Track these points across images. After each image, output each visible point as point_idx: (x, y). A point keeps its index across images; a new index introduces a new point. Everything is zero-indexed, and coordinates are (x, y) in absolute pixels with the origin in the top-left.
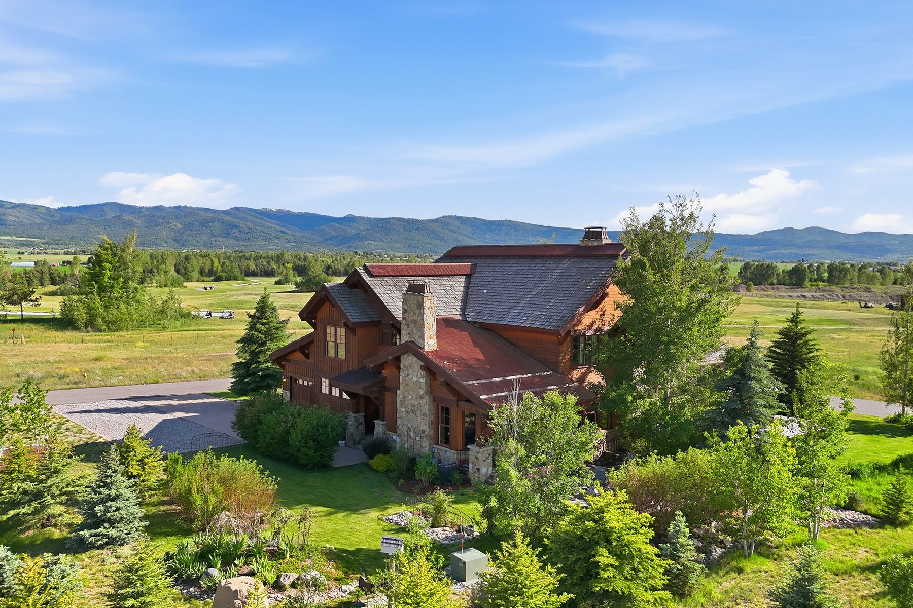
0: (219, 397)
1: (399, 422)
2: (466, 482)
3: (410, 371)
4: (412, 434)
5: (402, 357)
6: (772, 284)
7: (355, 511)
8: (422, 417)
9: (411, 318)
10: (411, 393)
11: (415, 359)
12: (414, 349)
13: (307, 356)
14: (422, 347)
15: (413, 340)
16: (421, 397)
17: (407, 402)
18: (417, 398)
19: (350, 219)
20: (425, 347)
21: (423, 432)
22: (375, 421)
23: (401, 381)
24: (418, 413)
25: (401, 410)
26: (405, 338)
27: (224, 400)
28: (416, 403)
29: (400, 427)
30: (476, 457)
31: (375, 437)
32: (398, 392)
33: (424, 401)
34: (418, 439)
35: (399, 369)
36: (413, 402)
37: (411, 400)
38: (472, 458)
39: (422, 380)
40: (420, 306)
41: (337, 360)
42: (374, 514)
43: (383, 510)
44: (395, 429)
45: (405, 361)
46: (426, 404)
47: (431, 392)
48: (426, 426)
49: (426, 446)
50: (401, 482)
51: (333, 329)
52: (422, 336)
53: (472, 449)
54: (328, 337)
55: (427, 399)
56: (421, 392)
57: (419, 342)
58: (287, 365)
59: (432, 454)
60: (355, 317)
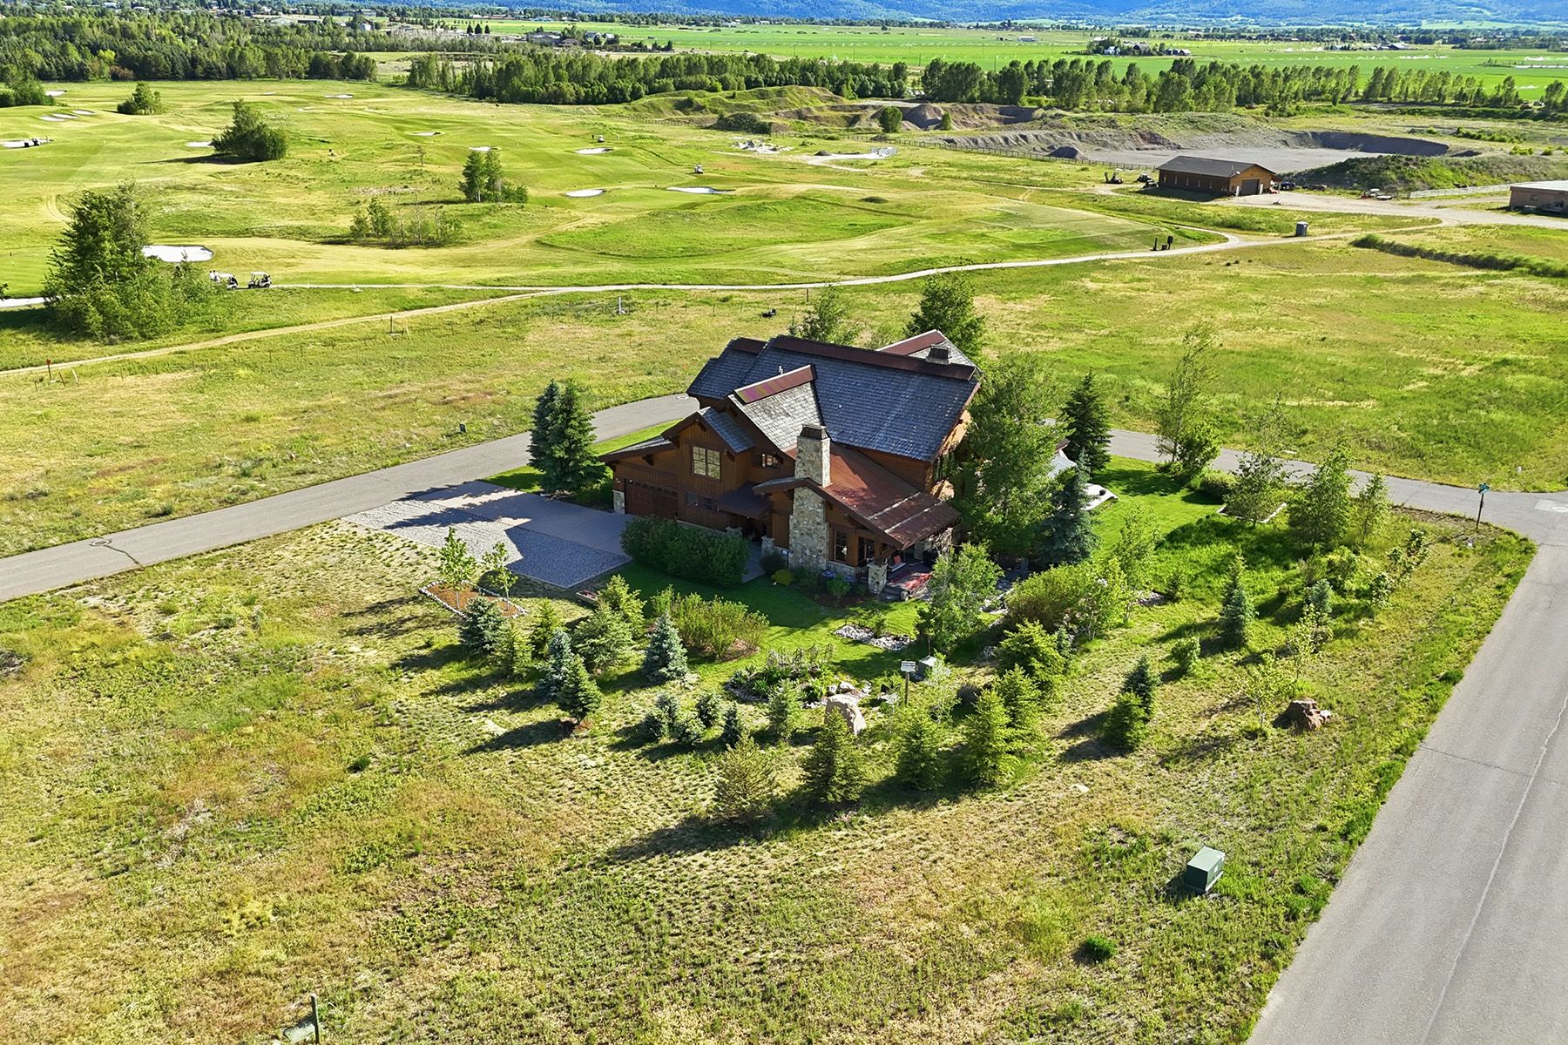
1: (792, 541)
2: (869, 594)
3: (805, 502)
4: (808, 552)
5: (796, 490)
6: (972, 100)
7: (806, 628)
8: (820, 540)
9: (807, 458)
10: (806, 519)
11: (811, 492)
12: (813, 486)
13: (651, 463)
14: (821, 484)
15: (809, 477)
16: (819, 524)
17: (801, 526)
18: (813, 525)
20: (823, 485)
21: (820, 551)
22: (762, 538)
23: (794, 508)
24: (815, 536)
25: (795, 533)
26: (799, 474)
27: (519, 493)
28: (813, 528)
29: (793, 545)
30: (876, 573)
31: (763, 552)
32: (791, 517)
33: (822, 527)
34: (814, 556)
35: (792, 498)
36: (808, 527)
38: (871, 574)
39: (819, 511)
40: (819, 450)
41: (706, 478)
42: (823, 630)
43: (826, 625)
44: (787, 546)
45: (799, 493)
46: (824, 530)
47: (826, 520)
48: (823, 547)
49: (823, 563)
50: (817, 597)
51: (703, 451)
52: (820, 475)
53: (872, 568)
54: (695, 457)
55: (825, 526)
56: (818, 520)
57: (817, 480)
58: (618, 467)
59: (828, 569)
60: (737, 448)
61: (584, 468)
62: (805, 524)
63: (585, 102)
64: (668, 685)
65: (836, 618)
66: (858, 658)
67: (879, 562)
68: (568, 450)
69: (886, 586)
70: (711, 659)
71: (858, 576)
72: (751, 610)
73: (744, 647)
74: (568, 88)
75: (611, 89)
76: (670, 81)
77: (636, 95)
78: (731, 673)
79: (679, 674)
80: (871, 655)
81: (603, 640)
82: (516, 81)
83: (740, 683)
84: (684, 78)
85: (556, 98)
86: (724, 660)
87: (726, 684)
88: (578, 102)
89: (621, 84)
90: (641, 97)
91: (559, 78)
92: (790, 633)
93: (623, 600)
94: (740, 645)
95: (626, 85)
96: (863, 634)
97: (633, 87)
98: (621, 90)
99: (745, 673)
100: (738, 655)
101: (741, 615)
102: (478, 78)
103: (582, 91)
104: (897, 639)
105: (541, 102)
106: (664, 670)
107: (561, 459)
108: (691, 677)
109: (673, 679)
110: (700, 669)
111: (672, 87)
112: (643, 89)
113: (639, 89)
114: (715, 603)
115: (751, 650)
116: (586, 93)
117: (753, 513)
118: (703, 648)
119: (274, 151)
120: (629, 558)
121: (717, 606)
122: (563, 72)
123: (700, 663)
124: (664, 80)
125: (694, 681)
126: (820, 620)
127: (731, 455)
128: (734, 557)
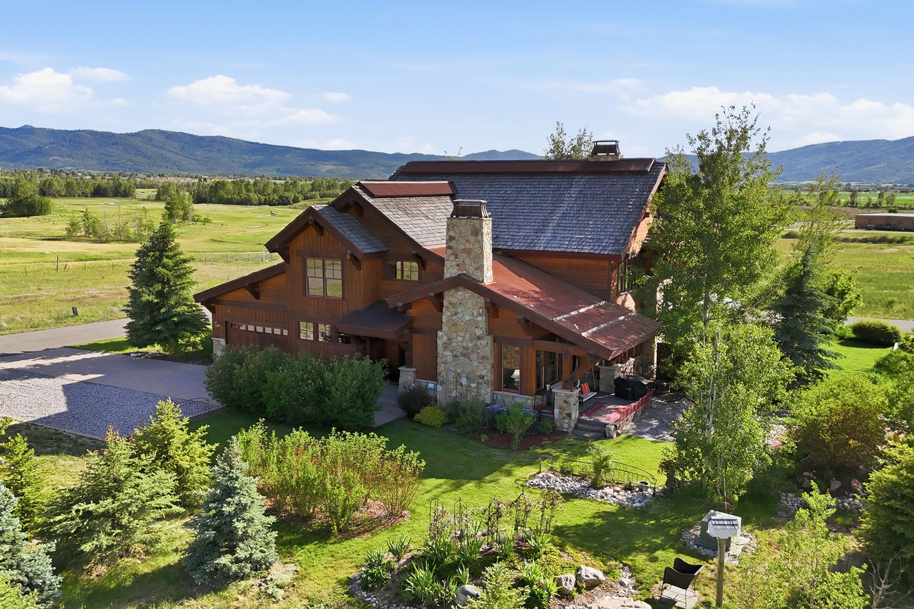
0: (97, 351)
1: (441, 368)
3: (460, 309)
4: (464, 381)
5: (446, 294)
8: (481, 361)
9: (461, 247)
10: (462, 334)
11: (468, 294)
13: (257, 296)
14: (481, 280)
15: (464, 272)
16: (479, 338)
17: (454, 344)
18: (471, 340)
19: (27, 131)
20: (485, 281)
21: (482, 377)
22: (399, 369)
23: (444, 320)
24: (474, 356)
25: (444, 355)
26: (450, 271)
27: (107, 354)
28: (470, 345)
29: (443, 373)
30: (565, 402)
31: (401, 387)
32: (440, 333)
33: (484, 342)
34: (473, 385)
35: (440, 307)
36: (465, 344)
37: (462, 342)
38: (558, 402)
39: (480, 319)
40: (477, 232)
41: (325, 299)
42: (506, 480)
43: (509, 474)
44: (434, 377)
45: (451, 297)
46: (486, 346)
47: (490, 332)
48: (486, 371)
49: (486, 394)
50: (484, 438)
51: (319, 262)
52: (480, 268)
53: (560, 393)
54: (310, 273)
55: (489, 339)
56: (479, 332)
57: (476, 275)
58: (219, 308)
59: (494, 402)
60: (364, 247)
61: (178, 315)
62: (460, 340)
63: (265, 204)
64: (233, 590)
65: (521, 464)
66: (581, 522)
67: (570, 385)
68: (160, 294)
69: (579, 421)
70: (323, 535)
71: (537, 408)
72: (391, 446)
73: (382, 513)
74: (254, 196)
75: (281, 197)
76: (317, 193)
77: (296, 200)
78: (361, 558)
79: (259, 566)
80: (599, 515)
81: (107, 504)
82: (221, 192)
83: (378, 580)
84: (325, 192)
85: (246, 202)
86: (346, 534)
87: (350, 581)
88: (260, 204)
89: (287, 194)
90: (299, 201)
91: (248, 191)
92: (457, 487)
93: (176, 442)
94: (377, 509)
95: (291, 195)
96: (572, 484)
97: (295, 197)
98: (287, 198)
99: (388, 557)
100: (371, 526)
101: (376, 454)
102: (198, 192)
103: (263, 198)
104: (629, 488)
105: (236, 204)
106: (225, 560)
107: (149, 303)
108: (281, 572)
109: (244, 577)
110: (301, 554)
111: (319, 196)
112: (301, 197)
113: (298, 197)
114: (332, 438)
115: (393, 516)
116: (265, 199)
117: (387, 331)
118: (311, 517)
119: (41, 210)
120: (216, 404)
121: (334, 443)
122: (251, 187)
123: (301, 543)
124: (314, 193)
125: (287, 578)
126: (495, 467)
127: (356, 260)
128: (363, 386)
